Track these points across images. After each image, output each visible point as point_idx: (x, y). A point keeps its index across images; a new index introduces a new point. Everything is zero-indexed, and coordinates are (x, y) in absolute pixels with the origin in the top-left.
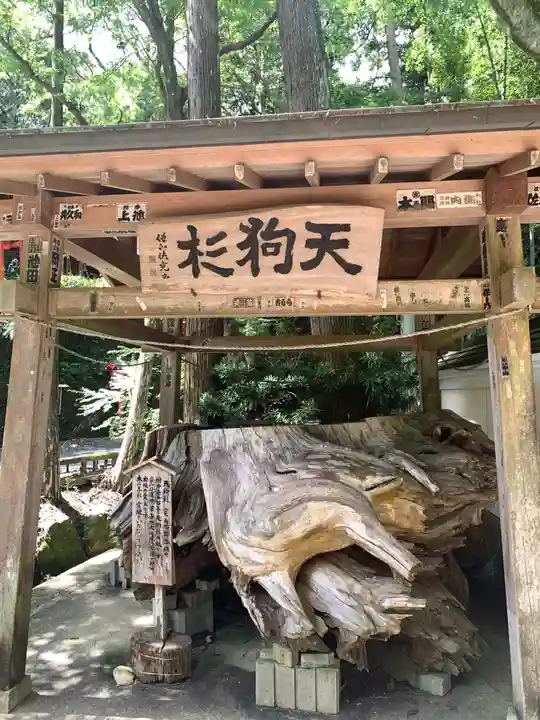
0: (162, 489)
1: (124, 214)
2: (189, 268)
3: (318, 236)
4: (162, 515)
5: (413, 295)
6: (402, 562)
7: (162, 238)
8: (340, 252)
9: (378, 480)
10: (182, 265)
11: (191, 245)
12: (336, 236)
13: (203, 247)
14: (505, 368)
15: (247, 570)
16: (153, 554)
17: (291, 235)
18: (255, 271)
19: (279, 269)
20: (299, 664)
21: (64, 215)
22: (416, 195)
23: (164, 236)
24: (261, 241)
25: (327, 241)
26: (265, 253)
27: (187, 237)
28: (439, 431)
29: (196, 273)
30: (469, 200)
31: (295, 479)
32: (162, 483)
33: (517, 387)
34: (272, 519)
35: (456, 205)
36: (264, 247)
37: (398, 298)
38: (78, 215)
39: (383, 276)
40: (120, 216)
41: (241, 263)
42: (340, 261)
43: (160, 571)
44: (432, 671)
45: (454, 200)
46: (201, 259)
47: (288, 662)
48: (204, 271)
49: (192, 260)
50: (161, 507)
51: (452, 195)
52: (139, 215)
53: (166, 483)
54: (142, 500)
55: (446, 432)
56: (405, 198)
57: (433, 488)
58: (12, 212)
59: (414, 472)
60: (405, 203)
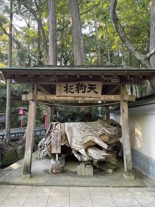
0: (58, 134)
1: (52, 80)
2: (66, 92)
3: (91, 87)
4: (59, 139)
5: (107, 98)
6: (105, 146)
8: (94, 90)
9: (100, 132)
12: (93, 87)
13: (68, 88)
14: (123, 111)
15: (76, 149)
16: (56, 147)
17: (85, 86)
18: (78, 92)
19: (83, 92)
20: (86, 167)
21: (40, 80)
22: (108, 79)
23: (61, 85)
24: (80, 87)
26: (80, 89)
27: (66, 86)
28: (111, 123)
29: (67, 93)
30: (117, 80)
31: (85, 132)
32: (58, 133)
33: (126, 114)
34: (81, 139)
35: (115, 81)
36: (80, 88)
37: (105, 98)
38: (43, 80)
39: (102, 94)
41: (76, 91)
43: (58, 150)
44: (110, 168)
46: (68, 90)
47: (84, 167)
48: (69, 92)
49: (66, 90)
50: (58, 137)
51: (114, 79)
52: (55, 81)
54: (54, 136)
57: (110, 134)
58: (29, 79)
59: (106, 131)
60: (106, 81)
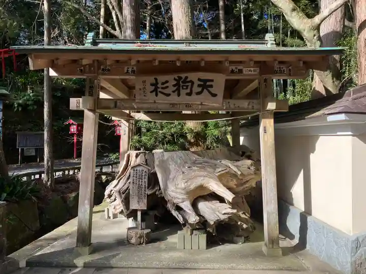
1: (128, 71)
2: (154, 93)
3: (202, 83)
5: (234, 105)
6: (229, 196)
7: (144, 82)
8: (210, 89)
9: (220, 170)
10: (151, 92)
11: (155, 85)
12: (208, 83)
13: (159, 85)
14: (265, 130)
15: (175, 201)
16: (139, 198)
17: (192, 82)
18: (179, 95)
19: (187, 94)
20: (193, 233)
21: (103, 70)
22: (236, 68)
23: (145, 81)
24: (181, 84)
25: (205, 85)
26: (183, 89)
27: (154, 82)
28: (241, 153)
29: (157, 95)
30: (254, 71)
31: (192, 170)
32: (144, 172)
33: (269, 137)
34: (184, 183)
35: (250, 73)
36: (183, 86)
37: (229, 106)
38: (109, 70)
39: (225, 97)
40: (126, 71)
41: (174, 92)
42: (210, 92)
43: (142, 204)
44: (238, 236)
45: (250, 71)
46: (159, 90)
47: (189, 233)
48: (159, 94)
49: (155, 90)
51: (249, 69)
52: (133, 72)
53: (145, 172)
54: (135, 178)
55: (244, 153)
56: (232, 69)
57: (239, 173)
58: (82, 68)
59: (232, 167)
60: (232, 71)
